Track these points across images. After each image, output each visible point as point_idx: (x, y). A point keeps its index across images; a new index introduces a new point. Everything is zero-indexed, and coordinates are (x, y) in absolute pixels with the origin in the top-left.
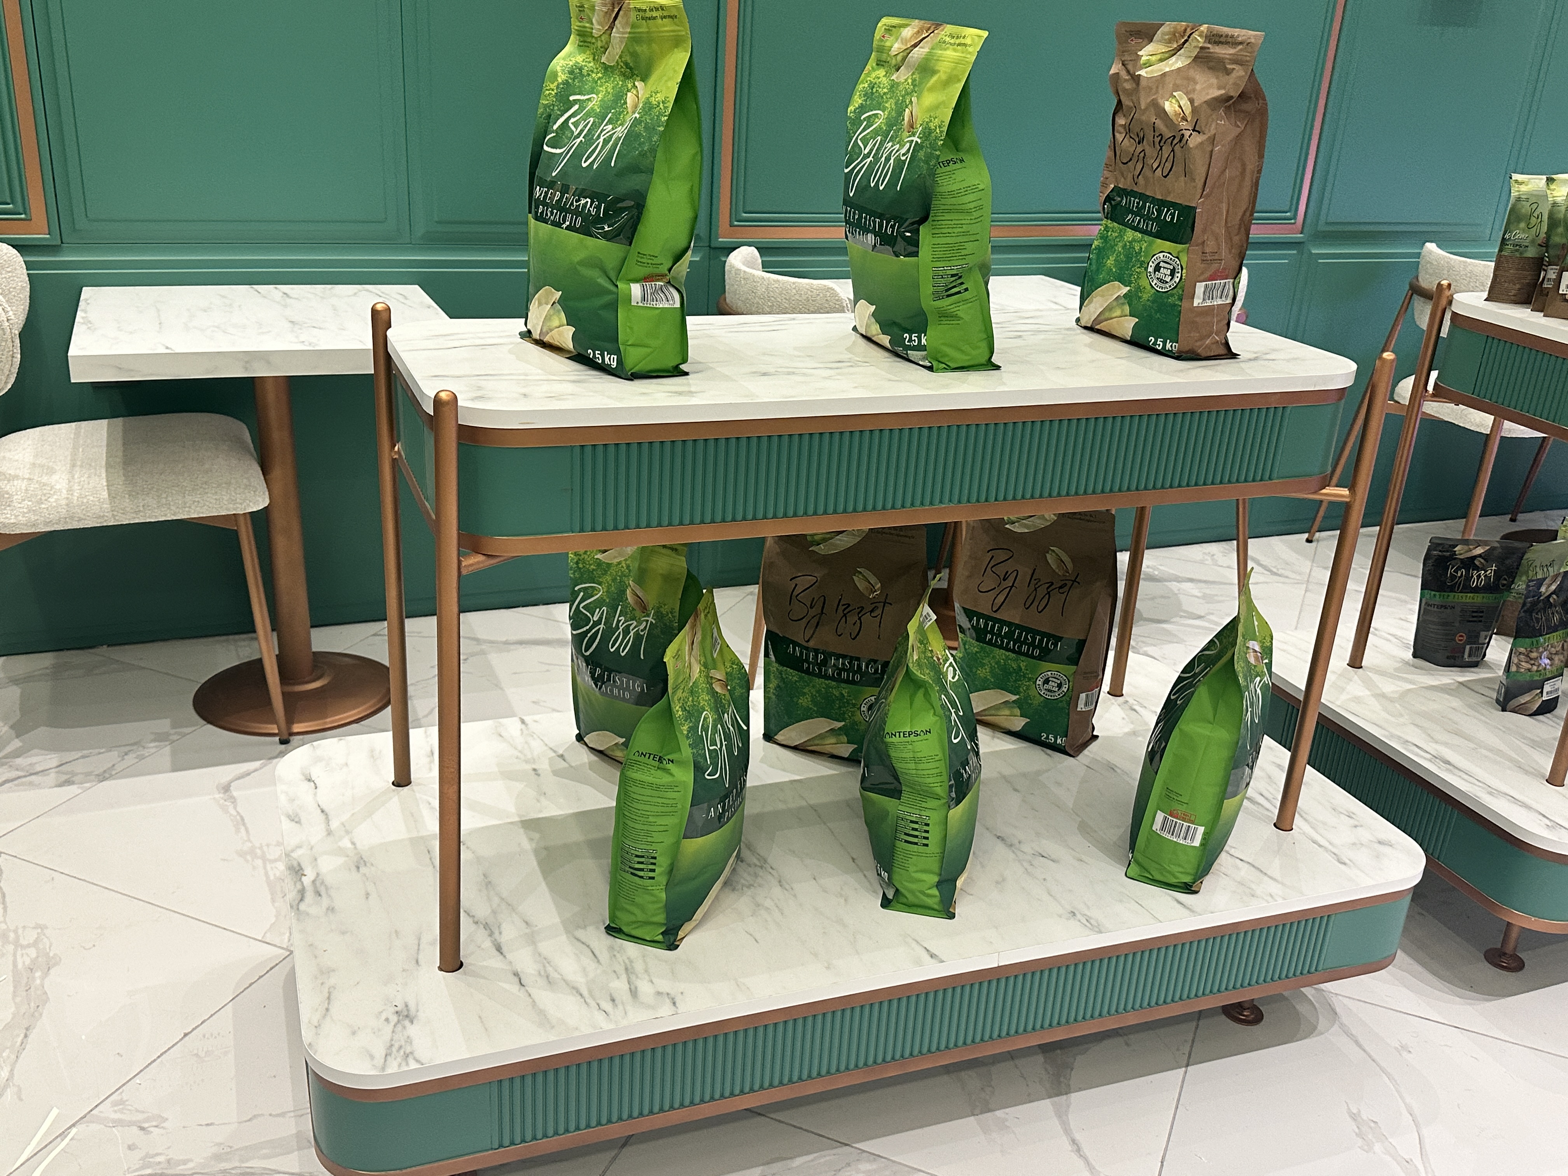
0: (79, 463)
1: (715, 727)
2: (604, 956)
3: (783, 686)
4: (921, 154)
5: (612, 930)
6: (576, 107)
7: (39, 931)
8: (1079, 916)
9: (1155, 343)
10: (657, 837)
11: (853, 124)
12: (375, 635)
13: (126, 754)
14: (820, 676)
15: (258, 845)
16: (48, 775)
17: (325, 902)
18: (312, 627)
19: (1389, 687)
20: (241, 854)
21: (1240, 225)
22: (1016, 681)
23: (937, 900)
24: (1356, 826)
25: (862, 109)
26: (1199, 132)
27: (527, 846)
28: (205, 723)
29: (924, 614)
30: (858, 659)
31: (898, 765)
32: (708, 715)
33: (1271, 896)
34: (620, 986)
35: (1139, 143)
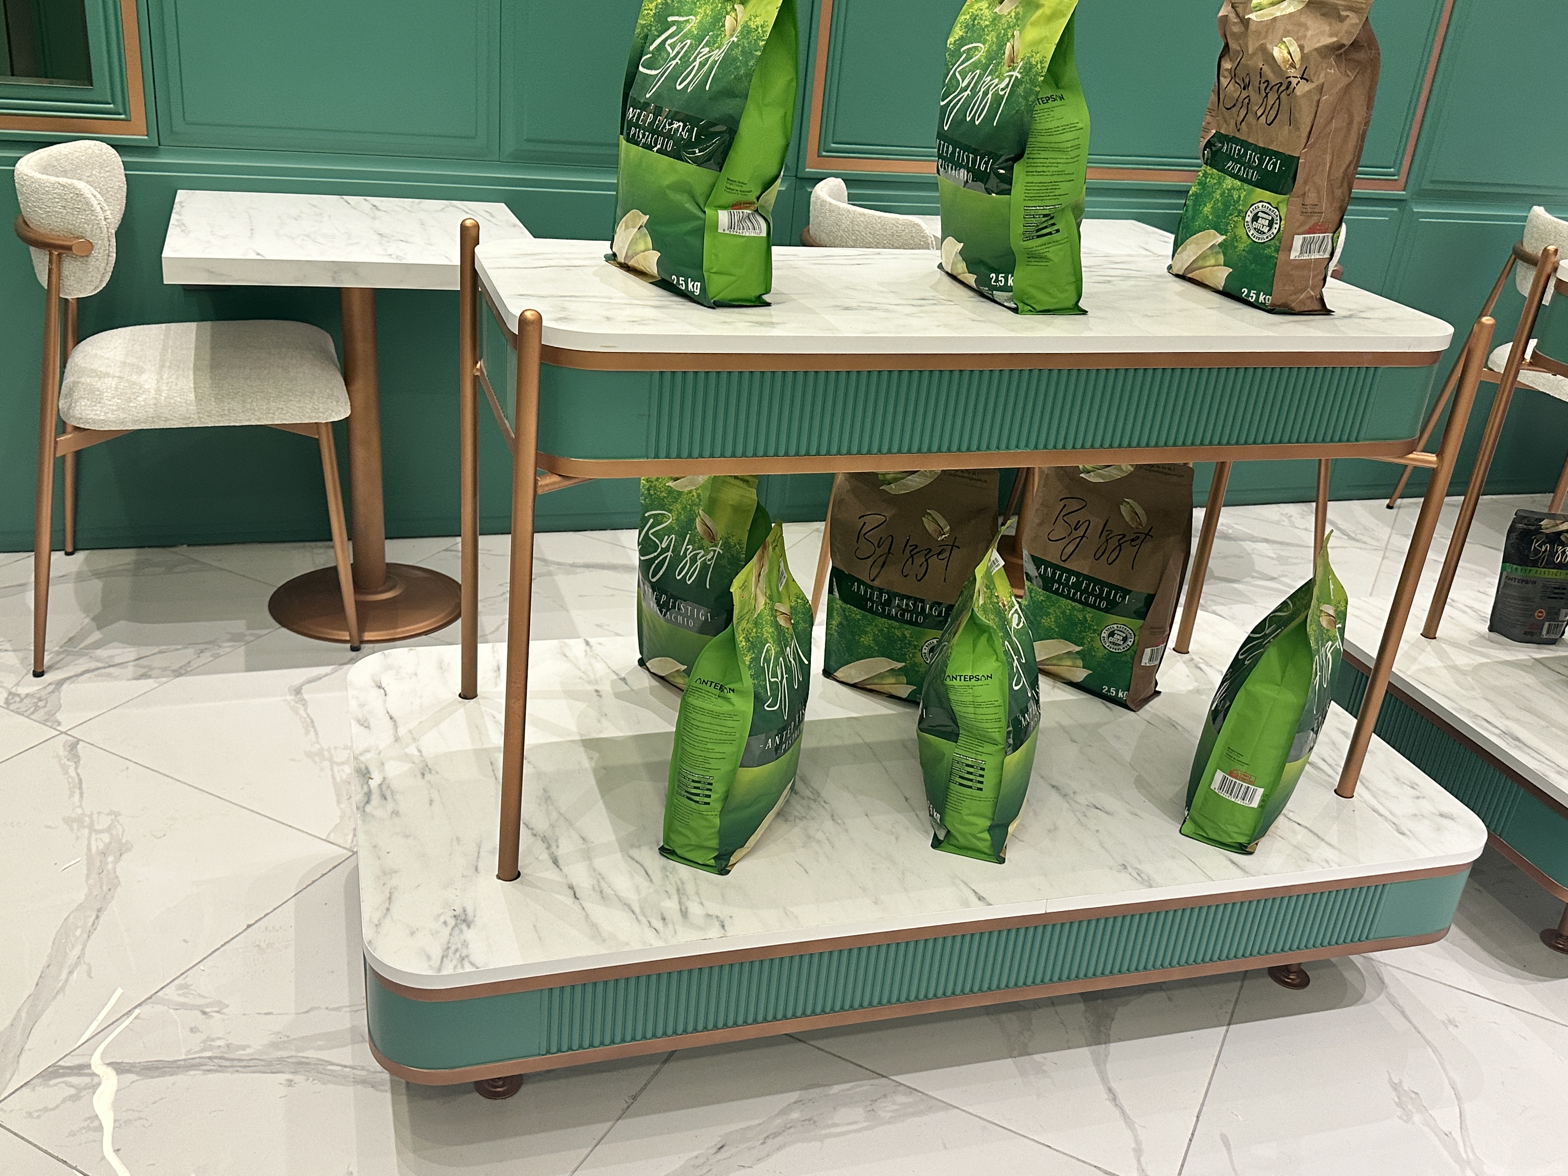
0: (168, 364)
1: (777, 659)
2: (657, 876)
3: (845, 623)
4: (1021, 90)
5: (666, 851)
6: (674, 28)
7: (113, 817)
8: (1130, 870)
9: (1248, 295)
10: (714, 764)
11: (951, 56)
12: (446, 550)
13: (202, 652)
14: (882, 615)
15: (326, 748)
16: (126, 667)
17: (390, 806)
18: (386, 538)
19: (1462, 659)
20: (309, 755)
21: (1344, 178)
22: (1080, 632)
23: (988, 843)
24: (1418, 798)
25: (962, 41)
26: (1307, 81)
27: (587, 764)
28: (278, 625)
29: (992, 559)
30: (922, 601)
31: (956, 708)
32: (771, 648)
33: (1327, 861)
34: (671, 905)
35: (1244, 89)
